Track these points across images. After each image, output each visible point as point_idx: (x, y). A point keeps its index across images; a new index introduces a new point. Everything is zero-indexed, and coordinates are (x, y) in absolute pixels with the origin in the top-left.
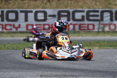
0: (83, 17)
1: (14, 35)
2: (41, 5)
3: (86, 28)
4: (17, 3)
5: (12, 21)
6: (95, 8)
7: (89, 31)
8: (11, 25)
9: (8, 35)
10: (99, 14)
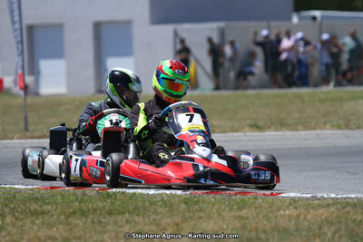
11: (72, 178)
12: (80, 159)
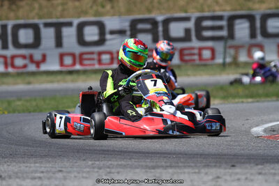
0: (187, 31)
1: (31, 79)
2: (91, 7)
3: (196, 57)
4: (36, 6)
5: (26, 46)
6: (214, 11)
7: (203, 62)
8: (24, 57)
9: (19, 80)
10: (224, 23)
11: (57, 132)
12: (64, 117)
